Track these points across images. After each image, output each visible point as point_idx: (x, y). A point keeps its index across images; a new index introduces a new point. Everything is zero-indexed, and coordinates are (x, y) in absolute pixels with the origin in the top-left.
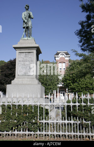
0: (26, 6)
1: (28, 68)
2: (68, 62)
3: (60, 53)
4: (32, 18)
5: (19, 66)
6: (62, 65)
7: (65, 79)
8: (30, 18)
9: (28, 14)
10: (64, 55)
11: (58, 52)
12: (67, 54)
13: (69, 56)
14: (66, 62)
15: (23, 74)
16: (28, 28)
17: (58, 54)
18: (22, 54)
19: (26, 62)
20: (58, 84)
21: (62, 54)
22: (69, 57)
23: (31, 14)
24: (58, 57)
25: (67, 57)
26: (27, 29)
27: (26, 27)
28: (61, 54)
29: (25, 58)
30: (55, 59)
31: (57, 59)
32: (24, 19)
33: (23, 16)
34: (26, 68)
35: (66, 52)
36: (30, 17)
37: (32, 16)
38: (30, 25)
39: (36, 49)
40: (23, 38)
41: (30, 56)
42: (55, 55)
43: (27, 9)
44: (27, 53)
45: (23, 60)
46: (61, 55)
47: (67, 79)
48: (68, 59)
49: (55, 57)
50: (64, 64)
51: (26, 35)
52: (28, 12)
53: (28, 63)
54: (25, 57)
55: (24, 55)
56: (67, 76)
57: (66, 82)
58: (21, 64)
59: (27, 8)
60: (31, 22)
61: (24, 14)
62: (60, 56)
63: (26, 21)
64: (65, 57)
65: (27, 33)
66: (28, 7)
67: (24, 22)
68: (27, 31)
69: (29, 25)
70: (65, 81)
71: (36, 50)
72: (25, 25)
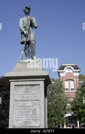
0: (26, 8)
1: (31, 113)
2: (78, 80)
3: (66, 66)
4: (36, 28)
5: (16, 110)
6: (69, 84)
7: (76, 106)
8: (32, 28)
9: (30, 21)
10: (72, 70)
11: (63, 65)
12: (76, 68)
13: (80, 70)
14: (75, 80)
15: (22, 123)
16: (28, 43)
17: (62, 68)
18: (21, 88)
19: (27, 102)
20: (66, 113)
21: (69, 68)
22: (79, 72)
23: (34, 21)
24: (62, 72)
25: (76, 72)
26: (27, 45)
27: (25, 42)
28: (67, 68)
29: (25, 96)
30: (59, 76)
31: (61, 75)
32: (23, 29)
33: (21, 24)
34: (27, 113)
35: (75, 65)
36: (32, 25)
37: (36, 25)
38: (32, 39)
39: (44, 79)
40: (21, 61)
41: (33, 92)
42: (58, 70)
43: (27, 14)
44: (28, 87)
45: (22, 99)
46: (68, 70)
47: (79, 106)
48: (78, 75)
49: (59, 73)
50: (72, 83)
51: (26, 55)
52: (29, 17)
53: (30, 104)
54: (25, 93)
55: (24, 90)
56: (78, 102)
57: (78, 110)
58: (18, 105)
59: (27, 11)
60: (34, 33)
61: (23, 21)
62: (66, 71)
63: (25, 32)
64: (73, 72)
65: (27, 52)
66: (29, 9)
67: (23, 33)
68: (27, 49)
69: (30, 38)
70: (76, 110)
71: (43, 82)
72: (24, 39)
